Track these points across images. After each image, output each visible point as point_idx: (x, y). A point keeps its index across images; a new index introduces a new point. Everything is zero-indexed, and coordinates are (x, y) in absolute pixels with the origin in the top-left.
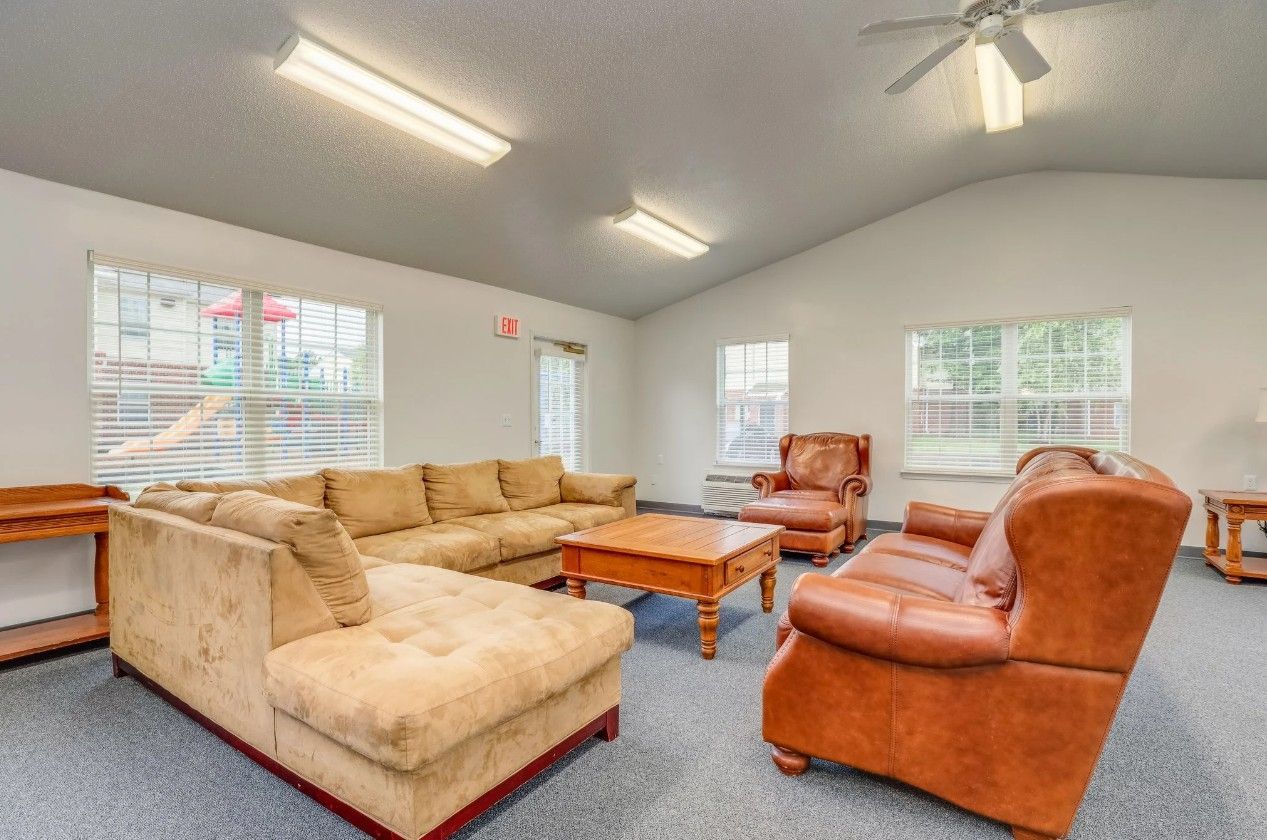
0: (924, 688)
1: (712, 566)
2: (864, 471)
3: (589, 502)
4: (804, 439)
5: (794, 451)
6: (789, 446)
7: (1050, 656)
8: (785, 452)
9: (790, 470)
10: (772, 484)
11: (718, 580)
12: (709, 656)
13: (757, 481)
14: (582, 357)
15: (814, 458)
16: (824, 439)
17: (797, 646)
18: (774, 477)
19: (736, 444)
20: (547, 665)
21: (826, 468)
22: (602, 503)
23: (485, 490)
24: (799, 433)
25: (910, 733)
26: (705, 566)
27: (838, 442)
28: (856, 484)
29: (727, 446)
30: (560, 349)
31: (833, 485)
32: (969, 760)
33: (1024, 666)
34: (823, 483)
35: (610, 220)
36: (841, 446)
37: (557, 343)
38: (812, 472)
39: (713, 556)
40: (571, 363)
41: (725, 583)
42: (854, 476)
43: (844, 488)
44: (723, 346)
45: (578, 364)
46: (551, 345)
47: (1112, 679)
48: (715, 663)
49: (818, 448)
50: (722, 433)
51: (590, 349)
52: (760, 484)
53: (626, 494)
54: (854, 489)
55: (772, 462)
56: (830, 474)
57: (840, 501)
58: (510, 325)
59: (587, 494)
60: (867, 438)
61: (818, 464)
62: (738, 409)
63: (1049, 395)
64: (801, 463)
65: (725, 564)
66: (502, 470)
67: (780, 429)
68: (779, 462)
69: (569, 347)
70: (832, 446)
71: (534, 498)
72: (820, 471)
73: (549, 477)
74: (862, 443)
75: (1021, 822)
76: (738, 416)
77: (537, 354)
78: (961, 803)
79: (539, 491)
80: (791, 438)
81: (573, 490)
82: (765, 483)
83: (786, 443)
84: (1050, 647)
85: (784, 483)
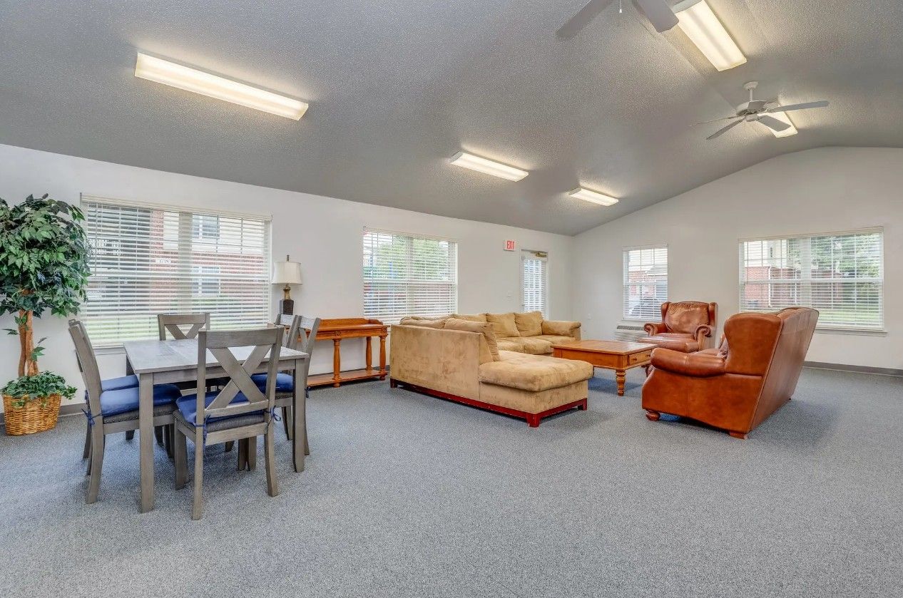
0: (698, 384)
1: (622, 355)
2: (712, 323)
3: (557, 334)
4: (676, 305)
5: (670, 311)
6: (667, 308)
7: (738, 371)
8: (664, 312)
9: (667, 322)
10: (656, 329)
11: (625, 362)
12: (621, 395)
13: (648, 327)
14: (544, 259)
15: (682, 316)
16: (687, 305)
17: (654, 373)
18: (657, 325)
19: (637, 309)
20: (568, 373)
21: (689, 322)
22: (564, 335)
23: (511, 326)
24: (673, 302)
25: (694, 401)
26: (620, 355)
27: (696, 306)
28: (705, 330)
29: (631, 311)
30: (534, 255)
31: (692, 331)
32: (713, 408)
33: (729, 374)
34: (686, 330)
35: (567, 194)
36: (698, 309)
37: (532, 252)
38: (680, 324)
39: (623, 351)
40: (540, 262)
41: (628, 364)
42: (706, 325)
43: (697, 332)
44: (627, 251)
45: (544, 263)
46: (529, 253)
47: (758, 378)
48: (624, 397)
49: (684, 310)
50: (627, 301)
51: (549, 256)
52: (649, 330)
53: (576, 331)
54: (703, 332)
55: (657, 319)
56: (691, 325)
57: (695, 339)
58: (510, 244)
59: (556, 331)
60: (714, 304)
61: (684, 319)
62: (638, 288)
63: (832, 279)
64: (674, 318)
65: (628, 355)
66: (517, 317)
67: (663, 300)
68: (661, 319)
69: (538, 254)
70: (692, 309)
71: (532, 332)
72: (685, 323)
73: (537, 321)
74: (710, 307)
75: (731, 428)
76: (638, 292)
77: (523, 258)
78: (712, 424)
79: (533, 329)
80: (668, 304)
81: (549, 329)
82: (652, 329)
83: (665, 307)
84: (737, 369)
85: (663, 329)
